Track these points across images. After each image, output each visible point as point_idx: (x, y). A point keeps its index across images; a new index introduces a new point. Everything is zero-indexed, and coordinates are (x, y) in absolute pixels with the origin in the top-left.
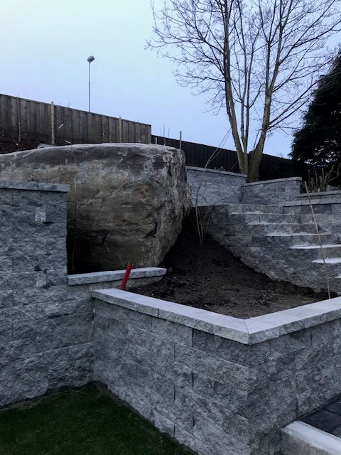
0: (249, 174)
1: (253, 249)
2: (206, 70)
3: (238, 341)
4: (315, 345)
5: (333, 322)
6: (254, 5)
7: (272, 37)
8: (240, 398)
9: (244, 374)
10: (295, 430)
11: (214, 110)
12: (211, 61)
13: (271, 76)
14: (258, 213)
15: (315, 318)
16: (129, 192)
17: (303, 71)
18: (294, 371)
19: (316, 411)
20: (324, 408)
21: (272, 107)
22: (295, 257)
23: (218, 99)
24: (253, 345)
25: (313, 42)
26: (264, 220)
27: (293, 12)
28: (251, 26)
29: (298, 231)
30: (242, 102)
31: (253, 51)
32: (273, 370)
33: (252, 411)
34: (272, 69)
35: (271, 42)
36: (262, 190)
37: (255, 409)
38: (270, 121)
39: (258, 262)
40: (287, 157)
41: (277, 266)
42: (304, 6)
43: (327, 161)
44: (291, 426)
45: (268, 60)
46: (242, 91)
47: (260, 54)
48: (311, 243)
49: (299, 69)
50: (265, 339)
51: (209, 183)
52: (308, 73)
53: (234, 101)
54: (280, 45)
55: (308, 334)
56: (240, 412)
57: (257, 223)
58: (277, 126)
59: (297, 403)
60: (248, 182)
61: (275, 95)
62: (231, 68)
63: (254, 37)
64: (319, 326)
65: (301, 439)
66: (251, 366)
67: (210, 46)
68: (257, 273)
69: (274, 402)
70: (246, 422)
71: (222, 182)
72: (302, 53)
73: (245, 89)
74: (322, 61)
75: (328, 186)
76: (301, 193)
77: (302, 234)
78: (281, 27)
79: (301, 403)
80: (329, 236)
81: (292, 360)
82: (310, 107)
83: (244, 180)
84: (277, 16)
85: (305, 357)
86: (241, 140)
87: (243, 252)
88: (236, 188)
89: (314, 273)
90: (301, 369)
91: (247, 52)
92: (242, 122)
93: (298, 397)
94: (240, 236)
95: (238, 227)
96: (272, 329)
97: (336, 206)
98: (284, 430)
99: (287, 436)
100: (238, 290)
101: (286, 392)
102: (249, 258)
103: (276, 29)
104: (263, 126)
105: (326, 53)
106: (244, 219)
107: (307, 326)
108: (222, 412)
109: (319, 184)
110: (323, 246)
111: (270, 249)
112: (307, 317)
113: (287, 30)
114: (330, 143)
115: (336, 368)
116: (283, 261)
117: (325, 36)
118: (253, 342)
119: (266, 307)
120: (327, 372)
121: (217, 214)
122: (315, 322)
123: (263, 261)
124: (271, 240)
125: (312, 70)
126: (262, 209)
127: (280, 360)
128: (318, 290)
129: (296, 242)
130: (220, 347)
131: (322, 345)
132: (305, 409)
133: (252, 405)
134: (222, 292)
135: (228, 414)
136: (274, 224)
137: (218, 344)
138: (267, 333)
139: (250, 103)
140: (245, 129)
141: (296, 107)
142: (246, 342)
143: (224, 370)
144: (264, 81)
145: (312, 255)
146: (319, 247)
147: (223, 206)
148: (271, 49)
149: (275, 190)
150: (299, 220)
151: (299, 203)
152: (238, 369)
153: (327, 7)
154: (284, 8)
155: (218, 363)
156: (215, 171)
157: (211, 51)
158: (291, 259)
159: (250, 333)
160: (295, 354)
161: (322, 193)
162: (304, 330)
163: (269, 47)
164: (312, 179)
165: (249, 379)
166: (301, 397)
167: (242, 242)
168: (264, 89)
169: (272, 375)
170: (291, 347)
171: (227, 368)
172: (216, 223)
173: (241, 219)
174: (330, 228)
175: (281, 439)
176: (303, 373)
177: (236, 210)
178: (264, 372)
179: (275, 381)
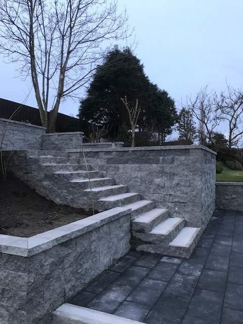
0: (48, 127)
1: (45, 183)
2: (15, 45)
3: (21, 255)
4: (78, 249)
5: (91, 232)
6: (52, 7)
7: (65, 33)
8: (21, 298)
9: (24, 279)
10: (62, 311)
11: (22, 77)
12: (19, 40)
13: (64, 59)
14: (49, 157)
15: (78, 231)
17: (86, 60)
18: (63, 269)
19: (79, 293)
20: (84, 290)
21: (65, 81)
22: (73, 188)
23: (25, 69)
24: (31, 257)
25: (92, 42)
26: (54, 162)
27: (79, 19)
28: (50, 21)
29: (77, 170)
30: (44, 74)
31: (52, 39)
32: (47, 272)
33: (30, 305)
34: (65, 55)
35: (64, 36)
36: (57, 140)
37: (32, 303)
38: (64, 91)
39: (48, 192)
40: (76, 117)
41: (62, 195)
42: (87, 17)
43: (102, 122)
44: (59, 309)
45: (62, 48)
46: (44, 67)
47: (57, 42)
48: (85, 177)
49: (83, 58)
50: (41, 251)
51: (17, 132)
52: (89, 62)
53: (37, 73)
54: (70, 39)
55: (74, 242)
56: (21, 308)
57: (48, 164)
58: (68, 95)
59: (65, 291)
60: (47, 132)
61: (67, 73)
62: (35, 49)
63: (53, 29)
64: (82, 236)
65: (65, 317)
66: (30, 272)
67: (18, 28)
68: (47, 200)
69: (47, 295)
70: (25, 314)
71: (27, 132)
72: (86, 48)
73: (46, 65)
74: (97, 56)
75: (101, 139)
76: (83, 142)
77: (80, 172)
78: (71, 27)
79: (68, 290)
80: (96, 173)
81: (62, 262)
82: (91, 85)
83: (45, 131)
84: (68, 19)
85: (71, 259)
86: (42, 102)
87: (37, 186)
88: (38, 137)
89: (85, 198)
90: (68, 267)
91: (47, 38)
92: (44, 89)
93: (66, 286)
94: (35, 173)
95: (34, 167)
96: (47, 243)
97: (101, 153)
98: (55, 313)
99: (56, 316)
100: (31, 214)
101: (57, 285)
102: (42, 190)
103: (68, 28)
104: (58, 94)
105: (100, 51)
106: (38, 161)
107: (72, 237)
108: (8, 310)
109: (95, 137)
110: (91, 180)
111: (57, 183)
112: (73, 231)
113: (75, 30)
114: (104, 110)
115: (93, 262)
116: (66, 191)
117: (99, 40)
118: (31, 255)
119: (51, 225)
120: (86, 266)
121: (18, 157)
122: (79, 234)
123: (51, 191)
124: (57, 177)
125: (91, 60)
126: (53, 154)
127: (53, 264)
128: (87, 210)
129: (74, 177)
130: (7, 261)
131: (84, 248)
132: (70, 294)
133: (30, 301)
134: (18, 217)
135: (11, 311)
136: (61, 165)
137: (5, 259)
138: (42, 246)
139: (49, 76)
140: (45, 94)
141: (81, 84)
142: (26, 255)
143: (9, 279)
144: (60, 62)
145: (84, 186)
146: (88, 180)
147: (23, 151)
148: (64, 40)
149: (66, 140)
150: (79, 162)
151: (78, 150)
152: (20, 276)
153: (100, 21)
154: (73, 14)
155: (5, 274)
156: (21, 123)
157: (19, 32)
158: (71, 189)
159: (29, 248)
160: (64, 257)
161: (97, 144)
162: (71, 240)
163: (63, 39)
164: (91, 133)
165: (28, 283)
166: (69, 286)
167: (36, 178)
168: (60, 68)
169: (46, 276)
170: (61, 253)
171: (12, 277)
172: (18, 164)
173: (36, 161)
174: (98, 167)
175: (52, 320)
176: (70, 269)
177: (33, 155)
178: (41, 274)
179: (49, 279)
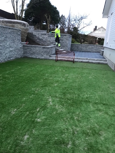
16: (24, 30)
57: (38, 36)
89: (47, 44)
102: (37, 42)
124: (40, 39)
145: (46, 41)
147: (32, 33)
158: (43, 42)
167: (35, 39)
172: (30, 36)
